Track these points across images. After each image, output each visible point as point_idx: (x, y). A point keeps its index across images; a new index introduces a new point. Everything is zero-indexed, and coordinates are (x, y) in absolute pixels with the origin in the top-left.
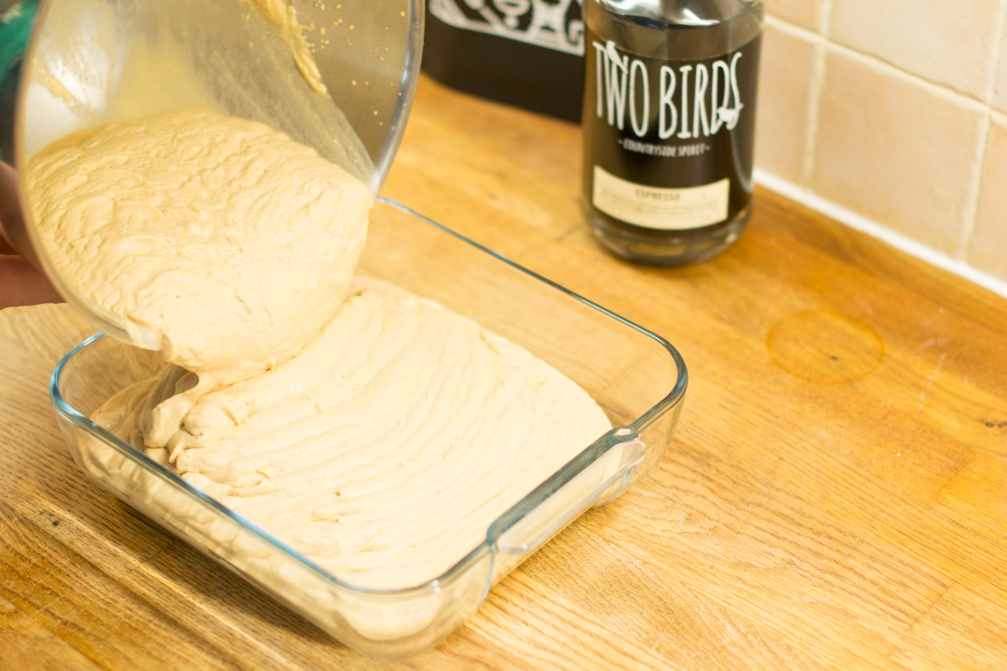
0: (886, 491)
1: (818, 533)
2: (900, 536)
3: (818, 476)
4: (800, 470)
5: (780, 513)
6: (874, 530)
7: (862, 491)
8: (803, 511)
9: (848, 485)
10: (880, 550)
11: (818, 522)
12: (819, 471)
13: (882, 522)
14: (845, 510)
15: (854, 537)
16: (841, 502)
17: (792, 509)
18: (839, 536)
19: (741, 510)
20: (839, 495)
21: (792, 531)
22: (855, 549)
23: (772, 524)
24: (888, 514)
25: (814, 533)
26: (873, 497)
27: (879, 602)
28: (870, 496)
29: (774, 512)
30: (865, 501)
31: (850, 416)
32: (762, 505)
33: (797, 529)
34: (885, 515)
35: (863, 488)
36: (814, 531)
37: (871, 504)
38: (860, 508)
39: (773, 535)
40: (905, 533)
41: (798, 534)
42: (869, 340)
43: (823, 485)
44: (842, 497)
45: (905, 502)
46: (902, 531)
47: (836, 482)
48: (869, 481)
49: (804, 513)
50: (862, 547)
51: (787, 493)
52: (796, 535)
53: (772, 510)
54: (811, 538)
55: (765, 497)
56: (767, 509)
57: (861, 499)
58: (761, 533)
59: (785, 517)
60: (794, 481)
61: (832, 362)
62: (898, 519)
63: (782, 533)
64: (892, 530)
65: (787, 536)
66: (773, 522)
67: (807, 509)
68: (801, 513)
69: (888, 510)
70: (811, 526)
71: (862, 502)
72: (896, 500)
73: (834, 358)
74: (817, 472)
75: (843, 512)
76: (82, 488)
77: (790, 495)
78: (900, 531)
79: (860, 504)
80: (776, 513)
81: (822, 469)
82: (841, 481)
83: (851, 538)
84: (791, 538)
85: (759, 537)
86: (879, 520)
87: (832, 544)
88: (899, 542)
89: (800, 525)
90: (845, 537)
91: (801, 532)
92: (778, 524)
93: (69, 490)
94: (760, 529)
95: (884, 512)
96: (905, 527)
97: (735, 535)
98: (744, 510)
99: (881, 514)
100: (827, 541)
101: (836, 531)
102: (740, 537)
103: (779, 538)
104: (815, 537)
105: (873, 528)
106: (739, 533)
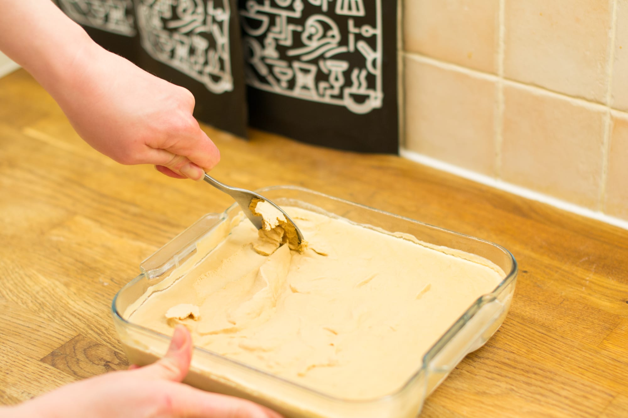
0: (568, 345)
1: (527, 372)
2: (580, 370)
3: (523, 339)
4: (511, 337)
5: (501, 362)
6: (562, 367)
7: (552, 346)
8: (516, 360)
9: (543, 343)
10: (568, 379)
11: (527, 365)
12: (523, 336)
13: (567, 363)
14: (543, 357)
15: (551, 372)
16: (540, 353)
17: (508, 359)
18: (541, 372)
19: (476, 362)
20: (538, 349)
21: (510, 372)
22: (552, 379)
23: (497, 368)
24: (571, 358)
25: (525, 372)
26: (560, 349)
28: (558, 348)
29: (497, 362)
30: (554, 351)
31: (539, 304)
32: (489, 358)
33: (513, 370)
34: (569, 359)
35: (553, 344)
36: (525, 371)
37: (559, 353)
38: (553, 356)
39: (498, 375)
40: (583, 367)
41: (515, 373)
42: (546, 260)
43: (527, 344)
44: (540, 350)
45: (581, 350)
46: (580, 366)
47: (535, 341)
48: (557, 340)
49: (517, 361)
50: (557, 378)
51: (504, 350)
52: (513, 374)
53: (496, 361)
54: (523, 375)
55: (491, 353)
56: (493, 360)
57: (552, 350)
58: (490, 374)
59: (505, 364)
60: (508, 343)
61: (524, 274)
62: (577, 360)
63: (504, 373)
64: (575, 367)
65: (507, 375)
66: (497, 367)
67: (518, 358)
68: (515, 361)
69: (570, 355)
70: (522, 368)
71: (553, 352)
72: (575, 349)
73: (525, 272)
74: (522, 337)
75: (542, 358)
76: (48, 377)
77: (506, 351)
78: (579, 367)
79: (552, 353)
80: (499, 362)
81: (525, 335)
82: (538, 341)
83: (548, 373)
84: (510, 376)
85: (489, 377)
86: (565, 362)
87: (537, 377)
88: (579, 373)
89: (515, 368)
90: (545, 373)
91: (516, 372)
92: (501, 368)
93: (40, 379)
94: (490, 372)
95: (568, 357)
96: (582, 365)
97: (474, 376)
98: (478, 362)
99: (566, 358)
100: (533, 376)
101: (538, 370)
102: (477, 377)
103: (502, 376)
104: (526, 374)
105: (562, 366)
106: (476, 375)
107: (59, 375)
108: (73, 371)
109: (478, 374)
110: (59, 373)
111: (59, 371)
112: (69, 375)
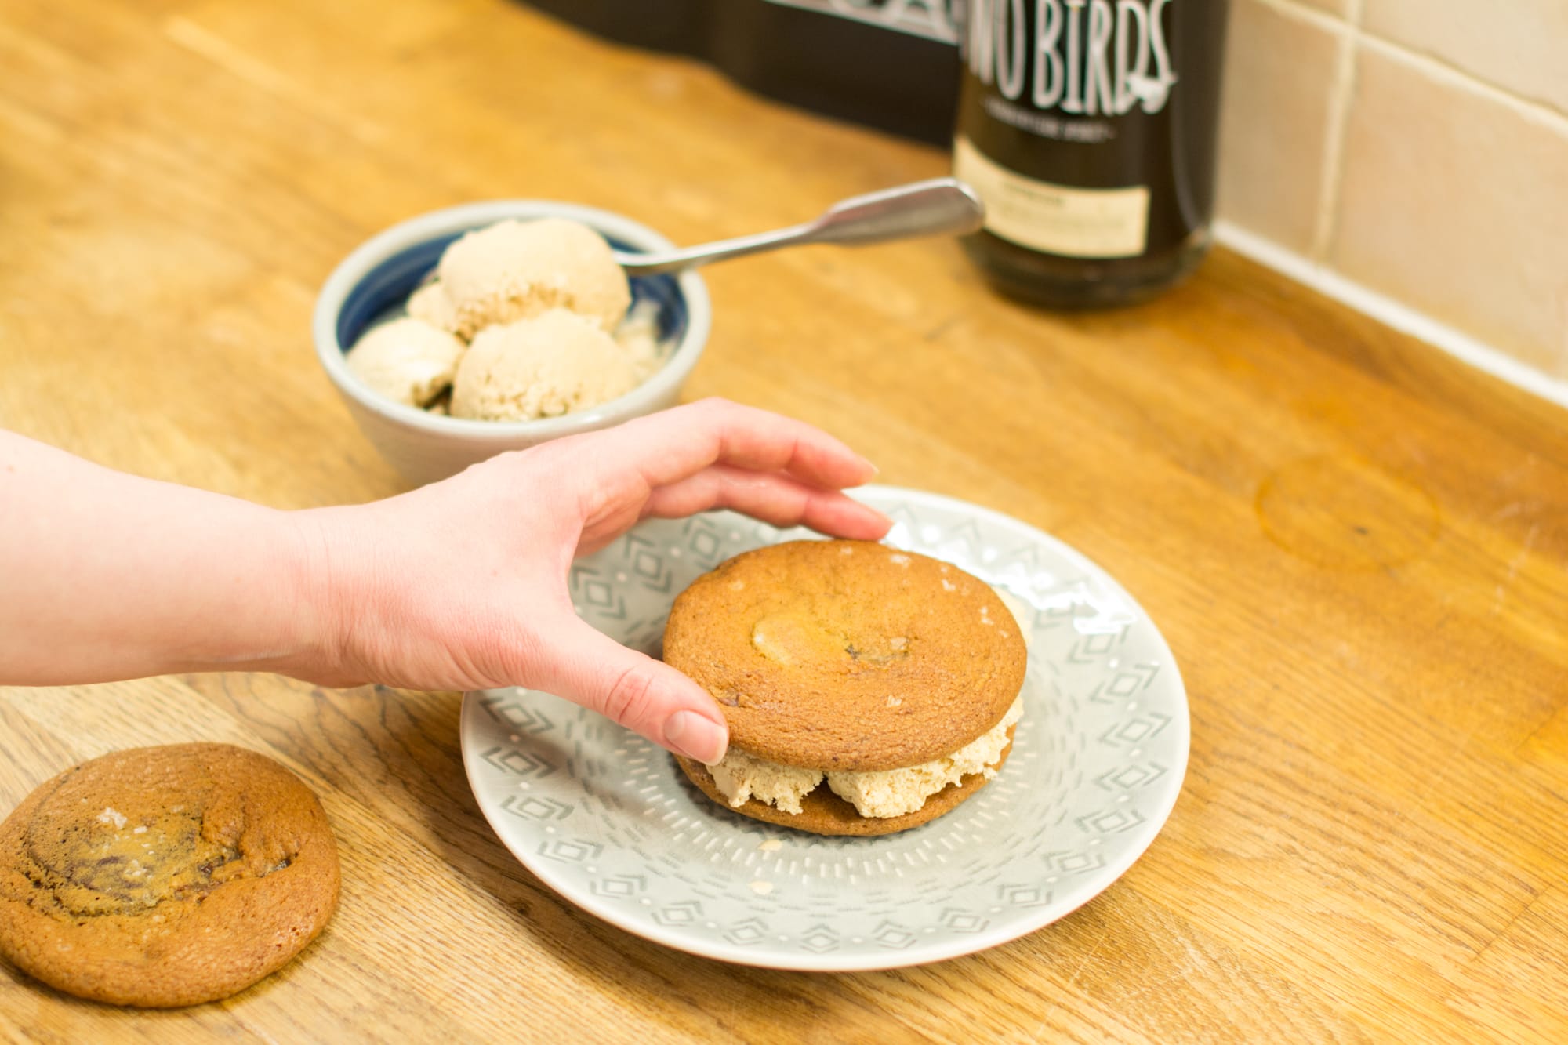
0: (1442, 740)
1: (1334, 805)
2: (1463, 811)
3: (1334, 716)
4: (1306, 705)
5: (1274, 772)
6: (1421, 802)
7: (1403, 739)
8: (1311, 770)
9: (1382, 731)
10: (1431, 834)
11: (1334, 786)
12: (1336, 707)
13: (1434, 789)
14: (1377, 769)
15: (1391, 811)
16: (1371, 756)
17: (1293, 766)
18: (1365, 808)
19: (1212, 766)
20: (1368, 746)
21: (1293, 800)
22: (1391, 830)
23: (1261, 789)
24: (1445, 777)
25: (1327, 805)
26: (1420, 750)
27: (1429, 915)
28: (1417, 747)
29: (1264, 770)
30: (1408, 755)
31: (1385, 622)
32: (1245, 759)
33: (1299, 798)
34: (1439, 779)
35: (1405, 735)
36: (1328, 802)
37: (1417, 760)
38: (1401, 767)
39: (1263, 806)
40: (1471, 806)
41: (1303, 805)
42: (1416, 503)
43: (1342, 730)
44: (1371, 748)
45: (1471, 758)
46: (1465, 803)
47: (1363, 724)
48: (1416, 724)
49: (1312, 773)
50: (1403, 827)
51: (1285, 741)
52: (1298, 807)
53: (1260, 767)
54: (1323, 813)
55: (1251, 746)
56: (1254, 765)
57: (1403, 751)
58: (1243, 802)
59: (1281, 778)
60: (1296, 721)
61: (1359, 537)
62: (1459, 785)
63: (1277, 803)
64: (1451, 802)
65: (1284, 808)
66: (1262, 786)
67: (1316, 766)
68: (1308, 772)
69: (1445, 770)
70: (1322, 793)
71: (1403, 757)
72: (1458, 754)
73: (1362, 531)
74: (1332, 709)
75: (1374, 772)
76: (175, 715)
77: (1290, 744)
78: (1462, 804)
79: (1400, 760)
80: (1268, 772)
81: (1340, 704)
82: (1370, 724)
83: (1386, 813)
84: (1291, 812)
85: (1240, 810)
86: (1430, 786)
87: (1356, 821)
88: (1461, 821)
89: (1305, 791)
90: (1376, 812)
91: (1307, 803)
92: (1270, 790)
93: (155, 717)
94: (1242, 796)
95: (1437, 773)
96: (1471, 798)
97: (1202, 805)
98: (1218, 766)
99: (1433, 776)
100: (1348, 817)
101: (1361, 802)
102: (1211, 808)
103: (1271, 811)
104: (1329, 811)
105: (1421, 797)
106: (1209, 802)
107: (201, 710)
108: (235, 702)
109: (1214, 799)
110: (204, 706)
111: (203, 700)
112: (227, 715)
